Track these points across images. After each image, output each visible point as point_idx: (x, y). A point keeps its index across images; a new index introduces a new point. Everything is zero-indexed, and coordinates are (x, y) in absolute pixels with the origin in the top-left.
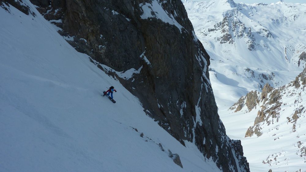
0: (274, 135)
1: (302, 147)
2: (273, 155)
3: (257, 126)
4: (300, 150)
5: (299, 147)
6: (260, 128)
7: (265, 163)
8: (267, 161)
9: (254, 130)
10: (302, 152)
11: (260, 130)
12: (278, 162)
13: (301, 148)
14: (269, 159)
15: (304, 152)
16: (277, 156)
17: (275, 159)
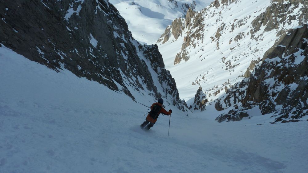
0: (201, 56)
1: (226, 61)
2: (201, 75)
3: (184, 51)
4: (225, 65)
5: (223, 62)
6: (187, 53)
7: (194, 84)
8: (196, 82)
9: (181, 56)
10: (227, 66)
11: (187, 55)
12: (207, 80)
13: (225, 63)
14: (198, 80)
15: (228, 66)
16: (205, 75)
17: (203, 78)
